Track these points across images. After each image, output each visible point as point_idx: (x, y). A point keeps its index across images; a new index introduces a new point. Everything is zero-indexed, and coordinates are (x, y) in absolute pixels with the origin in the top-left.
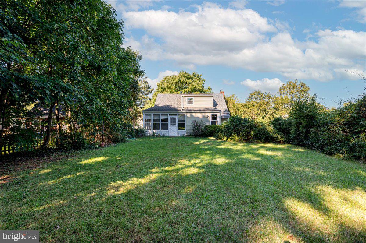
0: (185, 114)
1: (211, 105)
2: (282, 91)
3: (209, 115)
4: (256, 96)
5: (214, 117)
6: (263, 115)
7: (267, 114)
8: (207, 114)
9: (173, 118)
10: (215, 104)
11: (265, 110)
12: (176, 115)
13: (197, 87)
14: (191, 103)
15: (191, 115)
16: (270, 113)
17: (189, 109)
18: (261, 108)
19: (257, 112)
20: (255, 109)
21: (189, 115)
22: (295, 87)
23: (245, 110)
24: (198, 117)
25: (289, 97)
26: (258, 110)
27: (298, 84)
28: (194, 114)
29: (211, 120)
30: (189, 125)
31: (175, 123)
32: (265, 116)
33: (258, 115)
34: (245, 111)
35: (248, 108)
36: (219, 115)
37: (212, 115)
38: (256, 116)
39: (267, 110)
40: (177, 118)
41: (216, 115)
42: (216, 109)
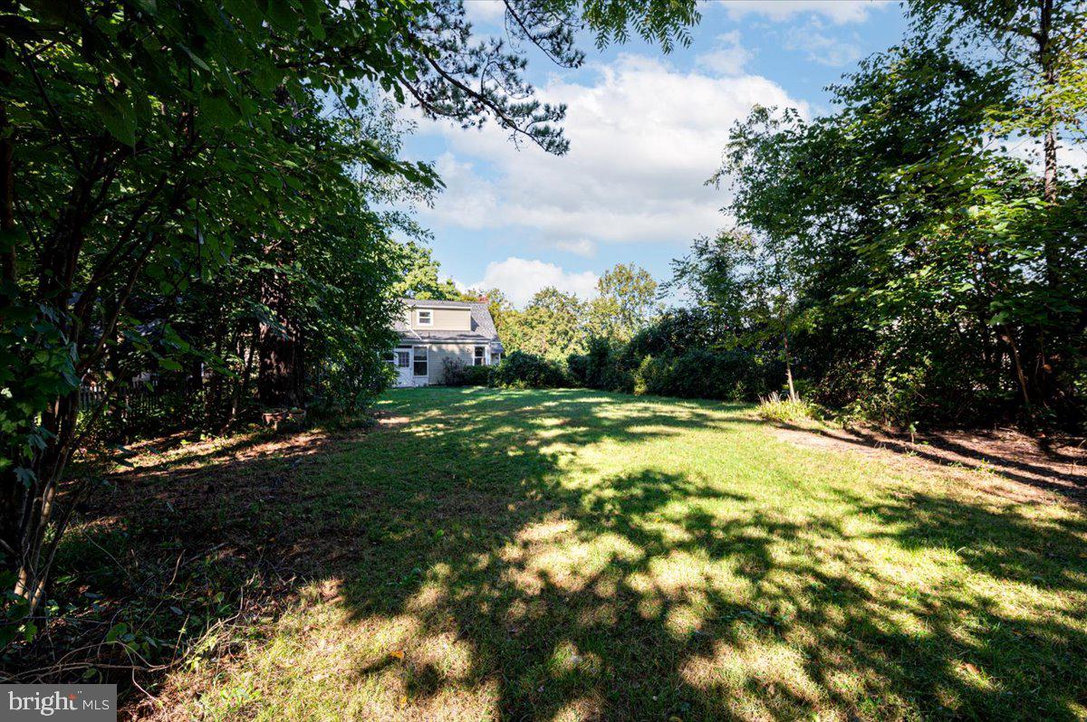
0: (428, 346)
1: (467, 328)
2: (604, 285)
3: (472, 348)
4: (548, 301)
5: (479, 352)
6: (562, 343)
7: (570, 340)
8: (467, 347)
9: (403, 353)
10: (474, 326)
11: (566, 333)
12: (410, 347)
13: (426, 280)
14: (427, 321)
15: (440, 349)
16: (575, 339)
17: (432, 335)
18: (559, 328)
19: (549, 336)
20: (547, 330)
21: (434, 348)
22: (630, 278)
23: (525, 331)
24: (453, 352)
25: (620, 302)
26: (552, 333)
27: (635, 272)
28: (444, 346)
29: (474, 356)
30: (434, 366)
31: (408, 361)
32: (566, 346)
33: (552, 343)
34: (525, 335)
35: (532, 328)
36: (487, 347)
37: (476, 348)
38: (547, 346)
39: (571, 333)
40: (411, 352)
41: (483, 349)
42: (479, 336)
